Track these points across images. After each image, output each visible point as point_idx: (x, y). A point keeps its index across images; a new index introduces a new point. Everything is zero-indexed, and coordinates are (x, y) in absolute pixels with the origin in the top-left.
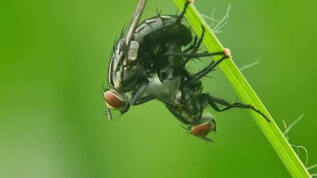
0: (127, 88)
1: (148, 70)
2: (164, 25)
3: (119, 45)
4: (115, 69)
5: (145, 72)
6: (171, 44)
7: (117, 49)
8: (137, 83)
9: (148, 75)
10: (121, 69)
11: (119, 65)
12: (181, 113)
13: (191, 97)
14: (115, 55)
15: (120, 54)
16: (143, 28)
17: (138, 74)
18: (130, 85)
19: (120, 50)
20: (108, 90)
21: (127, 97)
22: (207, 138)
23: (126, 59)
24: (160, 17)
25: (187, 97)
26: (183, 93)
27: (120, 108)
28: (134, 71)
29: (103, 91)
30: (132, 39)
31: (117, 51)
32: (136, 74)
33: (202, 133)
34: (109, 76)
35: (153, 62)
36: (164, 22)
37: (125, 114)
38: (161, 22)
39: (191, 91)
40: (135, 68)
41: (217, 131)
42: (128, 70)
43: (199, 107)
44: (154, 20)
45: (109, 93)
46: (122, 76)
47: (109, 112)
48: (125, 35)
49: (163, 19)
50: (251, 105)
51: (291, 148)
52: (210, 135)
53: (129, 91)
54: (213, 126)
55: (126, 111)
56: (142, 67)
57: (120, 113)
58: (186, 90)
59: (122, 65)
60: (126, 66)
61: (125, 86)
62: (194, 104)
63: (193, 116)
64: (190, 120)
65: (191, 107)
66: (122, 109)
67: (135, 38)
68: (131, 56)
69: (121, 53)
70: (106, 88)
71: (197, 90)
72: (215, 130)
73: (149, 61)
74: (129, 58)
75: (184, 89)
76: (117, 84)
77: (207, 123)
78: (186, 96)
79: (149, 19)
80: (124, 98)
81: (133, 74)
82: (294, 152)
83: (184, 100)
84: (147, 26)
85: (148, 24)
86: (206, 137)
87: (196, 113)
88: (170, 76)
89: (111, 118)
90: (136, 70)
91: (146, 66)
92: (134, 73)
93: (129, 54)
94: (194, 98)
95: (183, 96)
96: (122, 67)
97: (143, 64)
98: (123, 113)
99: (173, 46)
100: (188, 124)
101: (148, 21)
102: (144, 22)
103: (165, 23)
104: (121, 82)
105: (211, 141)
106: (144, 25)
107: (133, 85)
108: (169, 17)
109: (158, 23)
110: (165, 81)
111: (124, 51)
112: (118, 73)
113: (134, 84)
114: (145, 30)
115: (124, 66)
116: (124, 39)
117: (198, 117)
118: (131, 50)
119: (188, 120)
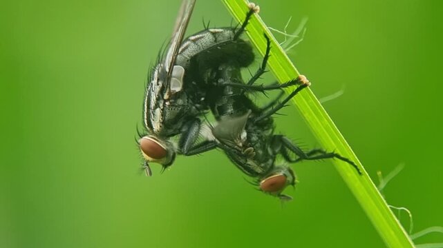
0: (170, 131)
1: (198, 105)
2: (215, 41)
3: (156, 73)
4: (153, 105)
5: (194, 107)
6: (226, 67)
7: (153, 79)
8: (184, 123)
9: (198, 112)
10: (161, 105)
11: (158, 99)
12: (246, 161)
13: (260, 138)
14: (152, 86)
15: (158, 85)
16: (186, 48)
17: (186, 111)
18: (175, 127)
19: (158, 80)
20: (144, 136)
21: (172, 145)
22: (283, 196)
23: (167, 91)
24: (209, 31)
25: (254, 138)
26: (249, 133)
27: (162, 159)
28: (179, 106)
29: (138, 137)
30: (174, 63)
31: (155, 82)
32: (182, 111)
33: (276, 188)
34: (146, 117)
35: (204, 94)
36: (215, 37)
37: (170, 168)
38: (211, 37)
39: (259, 131)
40: (180, 102)
41: (295, 186)
42: (172, 105)
43: (270, 152)
44: (201, 35)
45: (147, 139)
46: (163, 115)
47: (148, 165)
48: (163, 59)
49: (214, 34)
50: (335, 153)
51: (390, 210)
52: (287, 191)
53: (173, 135)
54: (290, 178)
55: (170, 164)
56: (190, 101)
57: (161, 166)
58: (253, 128)
59: (163, 99)
60: (168, 100)
61: (169, 128)
62: (264, 149)
63: (263, 165)
64: (259, 170)
65: (260, 152)
66: (164, 160)
67: (177, 62)
68: (174, 86)
69: (160, 83)
70: (141, 132)
71: (267, 129)
72: (293, 183)
73: (199, 93)
74: (172, 89)
75: (250, 128)
76: (157, 126)
77: (281, 174)
78: (252, 136)
79: (194, 35)
80: (167, 145)
81: (178, 111)
82: (394, 216)
83: (250, 142)
84: (193, 44)
85: (194, 41)
86: (282, 194)
87: (266, 160)
88: (230, 110)
89: (151, 173)
90: (183, 105)
91: (195, 100)
92: (180, 109)
93: (172, 83)
94: (264, 140)
95: (249, 137)
96: (162, 102)
97: (191, 97)
98: (166, 166)
99: (230, 70)
100: (255, 176)
101: (193, 38)
102: (187, 39)
103: (216, 39)
104: (162, 123)
105: (288, 198)
106: (188, 43)
107: (179, 127)
108: (221, 30)
109: (207, 39)
110: (223, 117)
111: (164, 81)
112: (158, 111)
113: (179, 125)
114: (191, 50)
115: (165, 101)
116: (162, 65)
117: (268, 167)
118: (174, 79)
119: (257, 171)
